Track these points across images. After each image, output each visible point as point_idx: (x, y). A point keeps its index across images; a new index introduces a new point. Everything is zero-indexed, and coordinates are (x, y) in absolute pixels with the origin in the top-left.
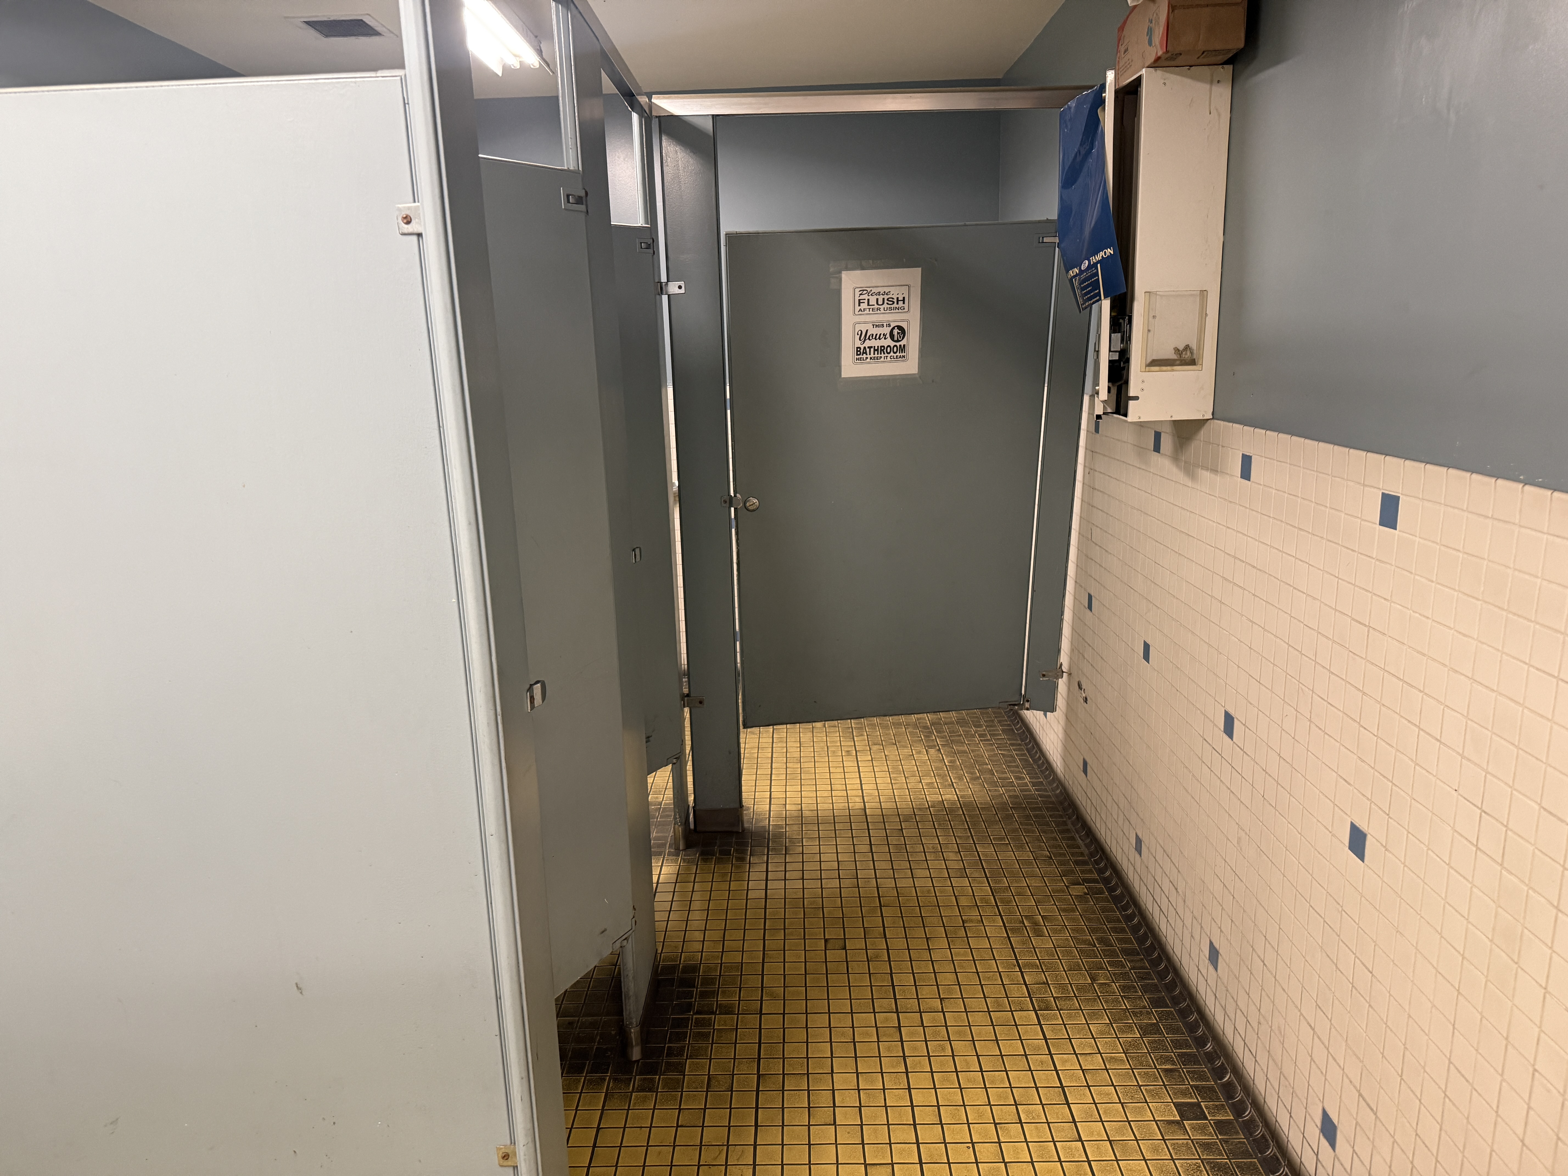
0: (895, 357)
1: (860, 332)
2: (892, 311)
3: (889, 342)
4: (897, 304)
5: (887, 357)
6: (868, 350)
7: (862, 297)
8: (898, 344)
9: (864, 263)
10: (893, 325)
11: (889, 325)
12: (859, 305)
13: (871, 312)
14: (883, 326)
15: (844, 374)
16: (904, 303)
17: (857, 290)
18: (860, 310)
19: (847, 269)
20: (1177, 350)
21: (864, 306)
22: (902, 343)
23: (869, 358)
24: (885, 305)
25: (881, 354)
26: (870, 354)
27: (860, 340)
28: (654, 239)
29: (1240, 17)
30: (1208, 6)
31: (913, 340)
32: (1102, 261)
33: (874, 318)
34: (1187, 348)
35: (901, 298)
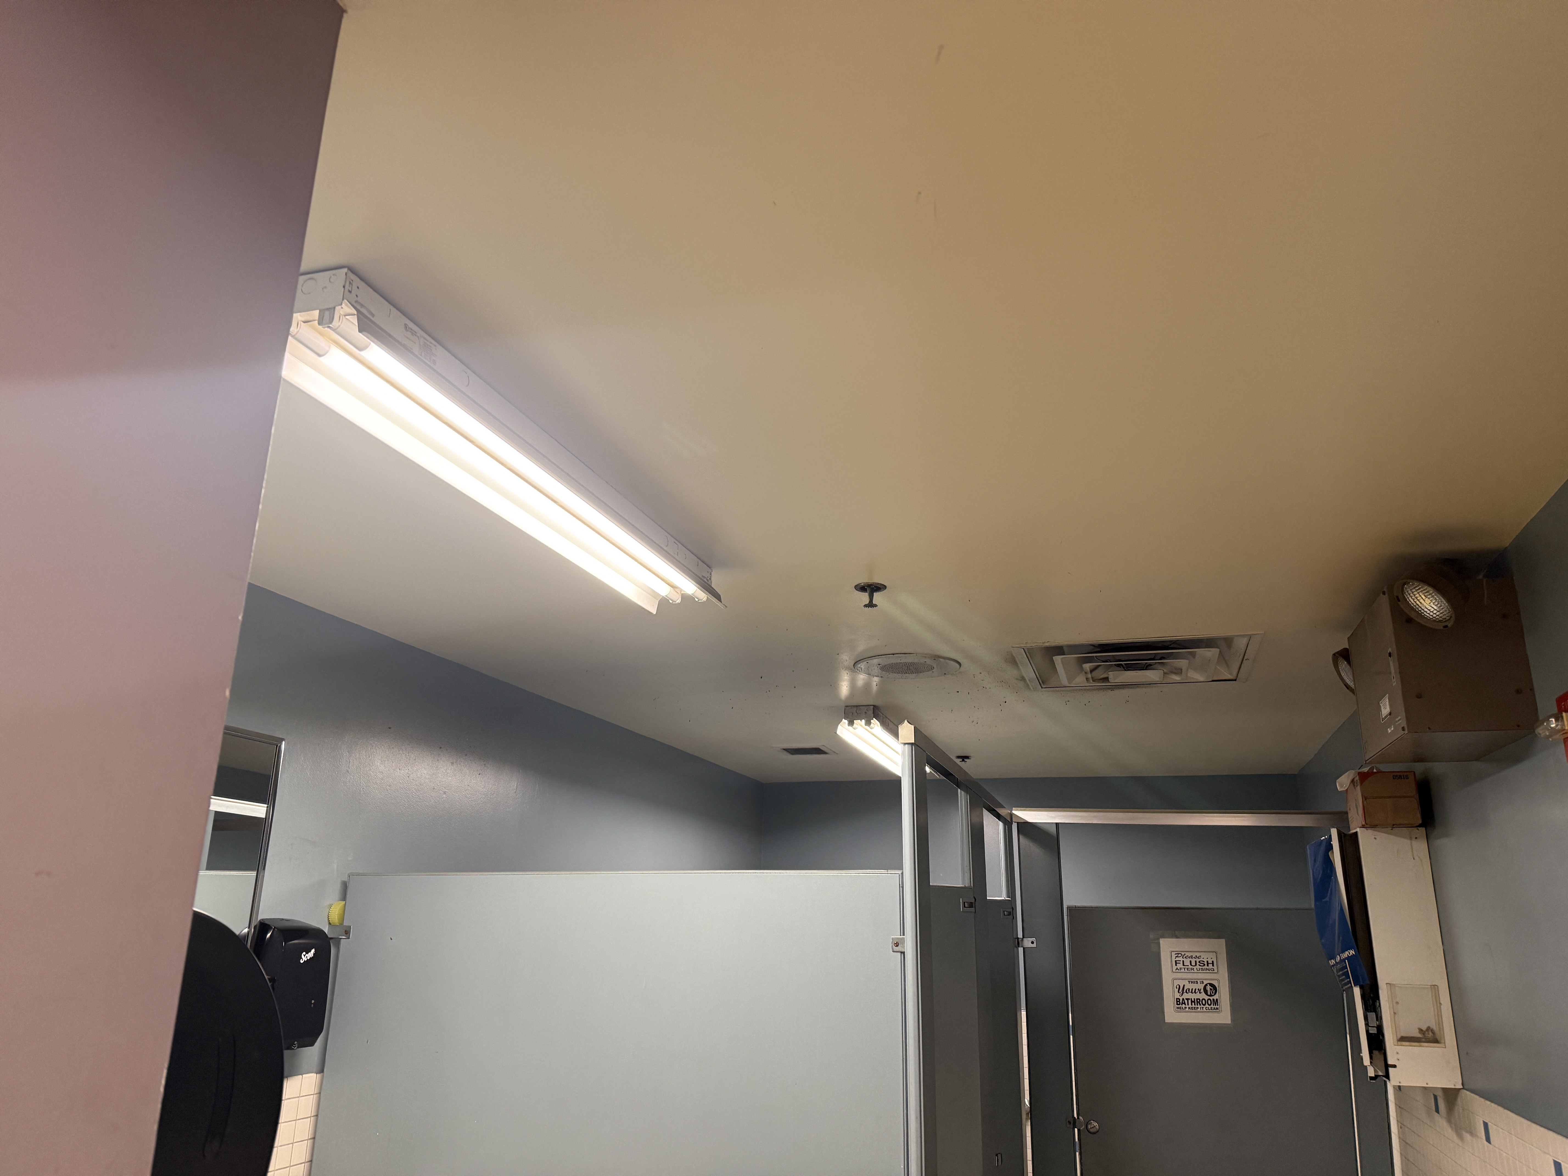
0: (1210, 1008)
1: (1178, 987)
2: (1204, 971)
3: (1203, 996)
4: (1208, 966)
5: (1203, 1008)
6: (1186, 1001)
7: (1177, 959)
8: (1211, 998)
9: (1177, 932)
10: (1205, 983)
11: (1203, 983)
12: (1176, 965)
13: (1186, 971)
14: (1197, 983)
15: (1168, 1019)
16: (1213, 966)
17: (1173, 954)
18: (1177, 969)
19: (1163, 937)
20: (1421, 1031)
21: (1180, 966)
22: (1215, 997)
23: (1188, 1008)
24: (1198, 967)
25: (1197, 1005)
26: (1188, 1005)
27: (1179, 992)
28: (1014, 909)
29: (1413, 804)
30: (1390, 797)
31: (1224, 995)
32: (1348, 958)
33: (1190, 976)
34: (1429, 1029)
35: (1210, 962)
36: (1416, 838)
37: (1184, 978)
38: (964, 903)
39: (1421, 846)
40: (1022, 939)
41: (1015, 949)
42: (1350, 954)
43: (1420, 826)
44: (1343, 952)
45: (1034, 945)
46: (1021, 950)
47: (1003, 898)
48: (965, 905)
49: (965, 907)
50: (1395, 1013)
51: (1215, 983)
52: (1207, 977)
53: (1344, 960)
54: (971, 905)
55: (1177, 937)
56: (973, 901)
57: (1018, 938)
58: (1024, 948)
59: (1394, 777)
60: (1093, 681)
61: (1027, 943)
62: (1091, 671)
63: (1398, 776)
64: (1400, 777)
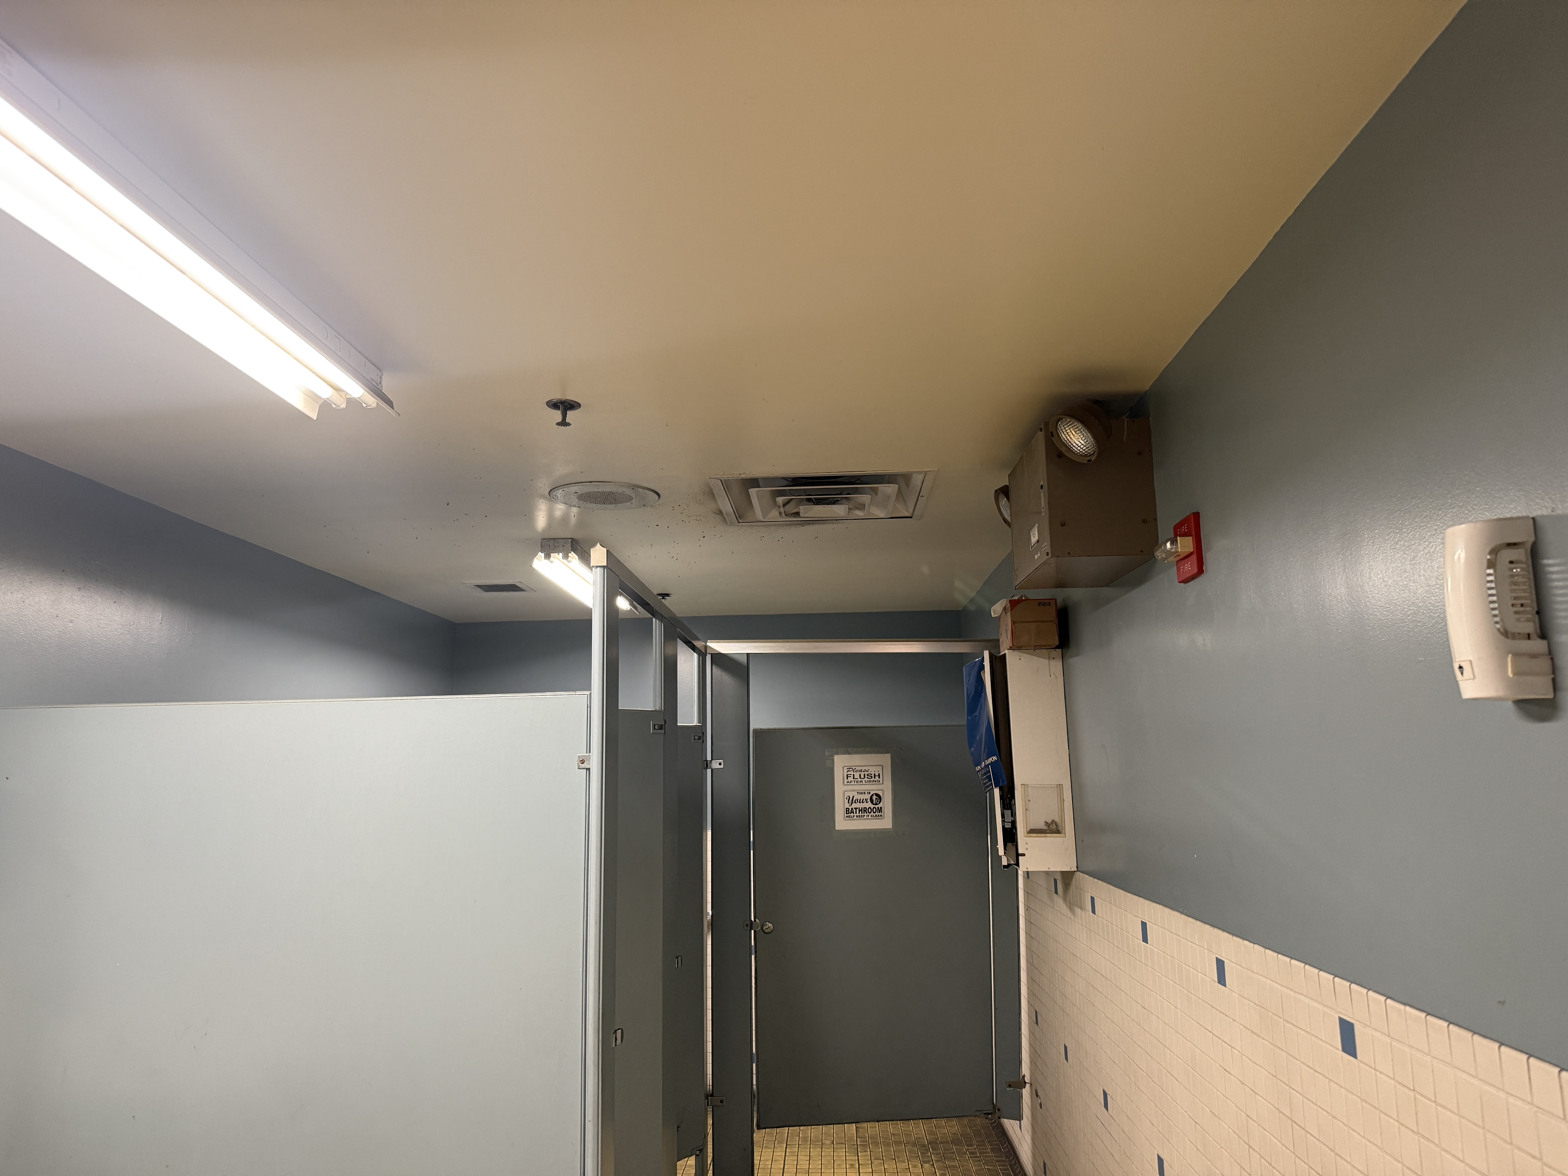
0: (874, 816)
1: (848, 798)
2: (871, 783)
3: (869, 805)
4: (875, 778)
5: (868, 815)
6: (854, 810)
7: (849, 773)
8: (876, 806)
9: (849, 750)
10: (872, 793)
11: (870, 793)
12: (847, 779)
13: (856, 783)
14: (865, 793)
15: (838, 827)
16: (879, 778)
17: (846, 768)
19: (837, 753)
20: (1046, 823)
21: (851, 779)
22: (879, 806)
24: (866, 779)
26: (856, 813)
27: (848, 803)
28: (704, 734)
29: (1054, 629)
30: (1034, 622)
31: (887, 804)
32: (991, 763)
33: (859, 788)
34: (1053, 821)
35: (877, 774)
36: (1053, 658)
37: (853, 790)
38: (655, 725)
39: (1057, 666)
40: (711, 761)
41: (704, 771)
42: (992, 760)
43: (1057, 647)
44: (987, 758)
45: (722, 766)
46: (709, 771)
47: (695, 724)
48: (655, 728)
49: (655, 729)
50: (1027, 810)
51: (880, 793)
52: (874, 788)
53: (987, 766)
54: (661, 727)
55: (849, 753)
56: (663, 723)
57: (707, 761)
58: (712, 769)
59: (1039, 604)
60: (786, 515)
61: (715, 765)
62: (784, 505)
64: (1044, 604)
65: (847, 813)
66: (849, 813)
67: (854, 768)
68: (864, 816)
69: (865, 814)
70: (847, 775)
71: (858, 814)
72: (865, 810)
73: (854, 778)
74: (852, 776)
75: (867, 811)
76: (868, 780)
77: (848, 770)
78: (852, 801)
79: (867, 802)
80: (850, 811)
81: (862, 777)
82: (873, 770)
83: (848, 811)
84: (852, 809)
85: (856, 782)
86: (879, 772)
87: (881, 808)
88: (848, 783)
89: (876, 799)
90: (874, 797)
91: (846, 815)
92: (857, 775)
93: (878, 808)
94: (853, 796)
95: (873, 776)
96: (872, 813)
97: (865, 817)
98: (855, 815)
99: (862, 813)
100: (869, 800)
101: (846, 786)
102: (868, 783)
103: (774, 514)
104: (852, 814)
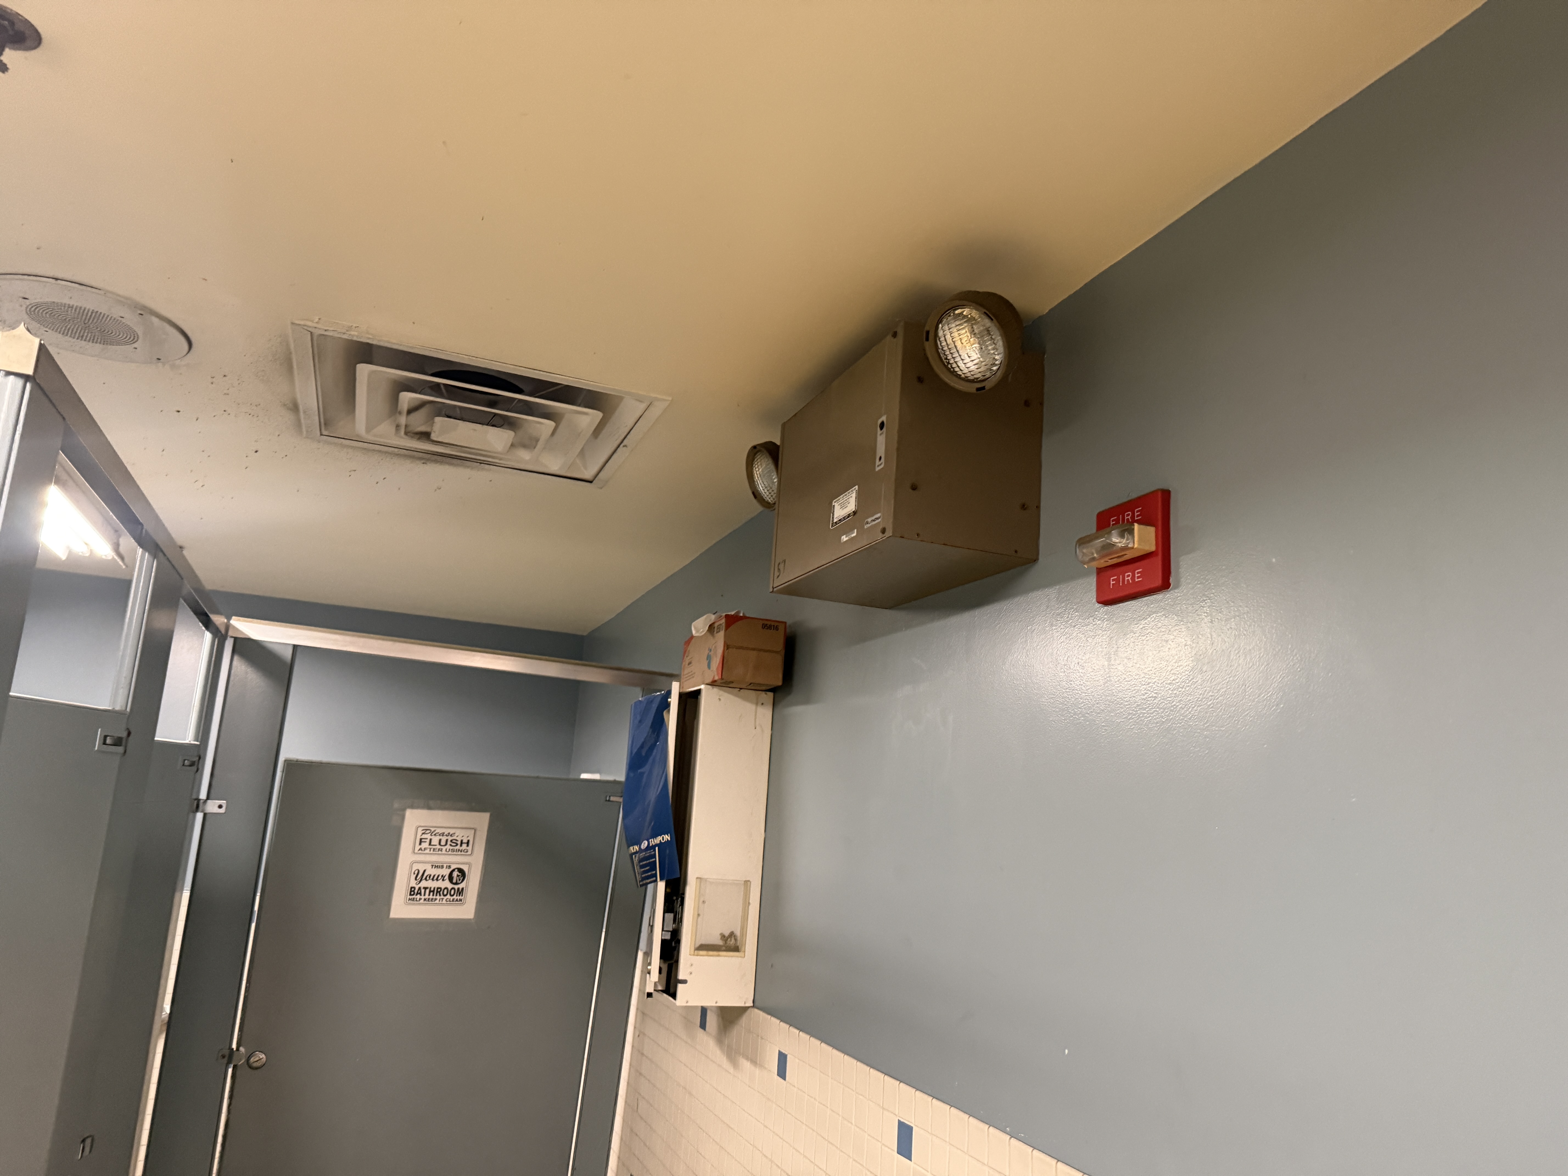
0: (451, 900)
1: (416, 872)
2: (455, 853)
3: (447, 884)
4: (461, 846)
5: (442, 899)
6: (423, 891)
7: (424, 836)
8: (456, 887)
9: (431, 803)
10: (453, 867)
11: (450, 867)
12: (420, 844)
13: (432, 852)
14: (442, 867)
15: (394, 914)
16: (468, 846)
17: (420, 829)
18: (421, 849)
19: (412, 807)
20: (723, 936)
21: (425, 845)
22: (461, 886)
23: (423, 900)
24: (448, 847)
25: (436, 895)
26: (424, 895)
27: (416, 879)
28: (201, 758)
29: (778, 661)
30: (754, 649)
31: (472, 885)
32: (660, 845)
33: (435, 858)
34: (732, 934)
36: (762, 704)
37: (426, 861)
38: (106, 737)
39: (765, 714)
40: (205, 801)
41: (191, 815)
42: (663, 840)
43: (773, 690)
44: (655, 836)
45: (222, 811)
46: (199, 816)
47: (187, 742)
48: (104, 741)
49: (105, 743)
50: (699, 915)
51: (465, 868)
52: (456, 860)
53: (654, 847)
54: (118, 742)
55: (429, 808)
56: (124, 734)
57: (198, 800)
58: (205, 815)
59: (765, 626)
60: (406, 433)
61: (212, 807)
62: (410, 412)
63: (769, 625)
64: (770, 627)
65: (410, 895)
66: (413, 895)
67: (433, 829)
68: (436, 899)
69: (438, 897)
70: (421, 839)
71: (427, 896)
72: (438, 891)
73: (430, 844)
74: (428, 841)
75: (441, 893)
76: (452, 848)
77: (424, 831)
78: (421, 876)
79: (443, 880)
80: (416, 891)
81: (443, 843)
82: (460, 835)
83: (414, 891)
84: (420, 888)
85: (432, 850)
86: (469, 838)
87: (463, 889)
88: (420, 851)
89: (458, 876)
90: (455, 874)
91: (409, 897)
92: (435, 841)
93: (458, 889)
94: (425, 871)
95: (459, 843)
96: (448, 896)
97: (437, 901)
98: (423, 897)
99: (433, 895)
100: (447, 877)
101: (417, 856)
102: (450, 853)
103: (386, 432)
104: (418, 896)
